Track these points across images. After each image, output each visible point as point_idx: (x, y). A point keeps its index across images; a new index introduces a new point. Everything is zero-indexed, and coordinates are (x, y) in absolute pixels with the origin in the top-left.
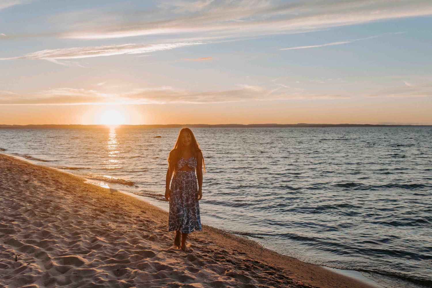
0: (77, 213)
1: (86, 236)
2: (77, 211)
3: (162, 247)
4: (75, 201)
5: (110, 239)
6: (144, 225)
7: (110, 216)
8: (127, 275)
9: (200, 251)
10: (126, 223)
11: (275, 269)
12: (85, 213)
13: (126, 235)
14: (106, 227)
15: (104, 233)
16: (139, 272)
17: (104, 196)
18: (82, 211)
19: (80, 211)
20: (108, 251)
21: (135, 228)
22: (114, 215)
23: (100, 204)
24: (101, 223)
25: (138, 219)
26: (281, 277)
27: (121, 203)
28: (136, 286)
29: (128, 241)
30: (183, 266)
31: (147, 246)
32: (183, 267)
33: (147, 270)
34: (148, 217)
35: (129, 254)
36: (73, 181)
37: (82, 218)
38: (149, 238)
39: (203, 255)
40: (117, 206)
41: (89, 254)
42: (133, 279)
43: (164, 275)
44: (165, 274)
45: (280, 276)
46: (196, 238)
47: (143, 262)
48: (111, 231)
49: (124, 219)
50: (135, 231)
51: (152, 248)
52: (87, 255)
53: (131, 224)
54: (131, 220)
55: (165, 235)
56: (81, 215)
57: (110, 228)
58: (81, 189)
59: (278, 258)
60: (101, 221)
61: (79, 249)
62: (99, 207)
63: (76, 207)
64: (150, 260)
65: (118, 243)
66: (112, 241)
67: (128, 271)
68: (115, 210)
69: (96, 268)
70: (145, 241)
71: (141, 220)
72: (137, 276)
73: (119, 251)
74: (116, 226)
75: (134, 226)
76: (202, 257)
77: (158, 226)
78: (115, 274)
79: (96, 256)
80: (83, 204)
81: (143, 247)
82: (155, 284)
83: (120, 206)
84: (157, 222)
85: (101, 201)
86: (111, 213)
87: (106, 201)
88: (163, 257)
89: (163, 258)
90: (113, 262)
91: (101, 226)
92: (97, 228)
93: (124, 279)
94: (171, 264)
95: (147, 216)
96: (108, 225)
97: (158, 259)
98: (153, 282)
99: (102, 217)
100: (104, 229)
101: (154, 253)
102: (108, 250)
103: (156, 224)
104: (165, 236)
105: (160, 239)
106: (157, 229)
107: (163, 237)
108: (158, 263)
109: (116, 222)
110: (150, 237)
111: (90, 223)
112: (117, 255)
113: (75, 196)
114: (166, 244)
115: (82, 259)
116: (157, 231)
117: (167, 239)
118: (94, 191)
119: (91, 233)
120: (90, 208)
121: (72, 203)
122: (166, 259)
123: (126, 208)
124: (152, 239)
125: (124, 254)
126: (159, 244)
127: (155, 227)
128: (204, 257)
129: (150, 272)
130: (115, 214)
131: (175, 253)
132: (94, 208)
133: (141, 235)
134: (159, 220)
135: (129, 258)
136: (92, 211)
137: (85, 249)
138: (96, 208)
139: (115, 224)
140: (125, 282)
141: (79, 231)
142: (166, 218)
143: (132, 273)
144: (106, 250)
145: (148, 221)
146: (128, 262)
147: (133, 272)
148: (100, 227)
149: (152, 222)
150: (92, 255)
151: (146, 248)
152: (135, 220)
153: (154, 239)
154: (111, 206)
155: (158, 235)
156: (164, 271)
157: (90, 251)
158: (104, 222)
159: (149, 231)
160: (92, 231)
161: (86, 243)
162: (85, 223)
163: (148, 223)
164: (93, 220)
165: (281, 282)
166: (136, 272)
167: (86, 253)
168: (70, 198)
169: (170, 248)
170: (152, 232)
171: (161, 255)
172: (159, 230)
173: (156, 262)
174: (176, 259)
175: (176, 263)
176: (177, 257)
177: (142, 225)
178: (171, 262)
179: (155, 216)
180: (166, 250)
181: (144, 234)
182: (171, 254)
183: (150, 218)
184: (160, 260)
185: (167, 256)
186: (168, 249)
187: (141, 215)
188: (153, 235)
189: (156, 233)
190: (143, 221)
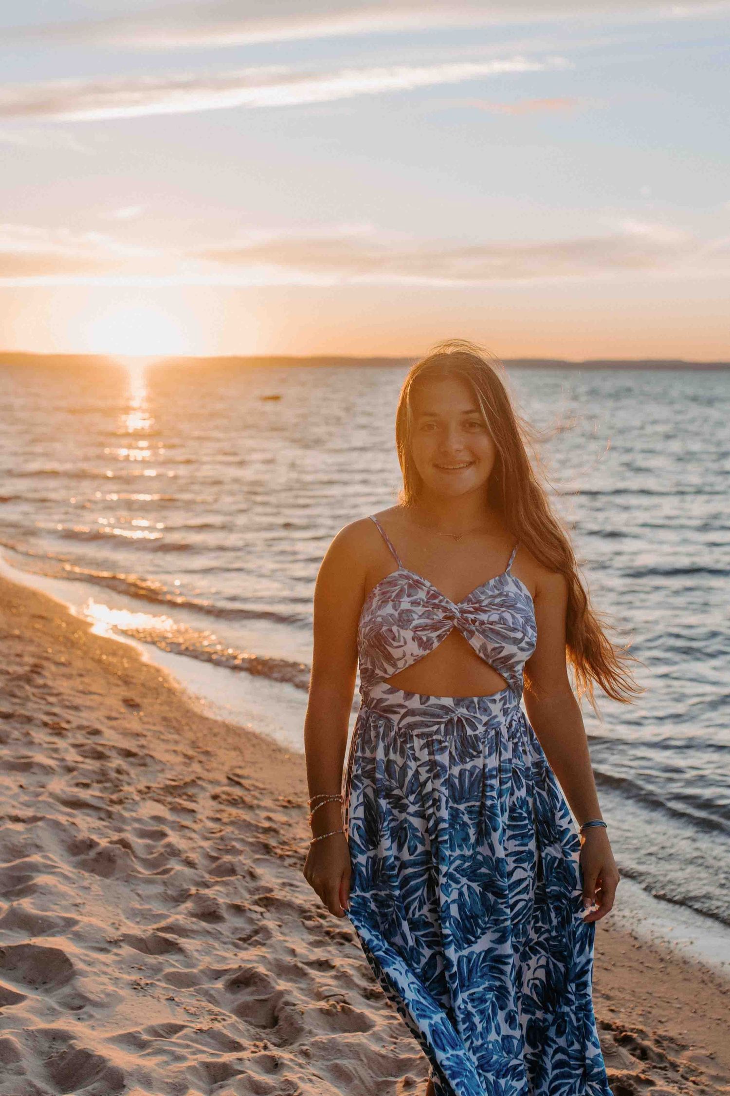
3: (133, 914)
6: (102, 777)
9: (310, 930)
10: (25, 767)
21: (56, 797)
25: (91, 740)
27: (57, 657)
30: (185, 1052)
31: (63, 907)
32: (185, 1064)
34: (140, 731)
38: (92, 854)
40: (35, 670)
49: (30, 744)
50: (42, 818)
51: (77, 922)
53: (48, 771)
54: (56, 750)
55: (173, 837)
64: (33, 1010)
68: (13, 696)
71: (100, 748)
75: (57, 785)
77: (162, 779)
81: (36, 916)
84: (165, 757)
88: (112, 988)
89: (108, 995)
95: (136, 727)
97: (80, 1004)
101: (71, 965)
103: (159, 768)
104: (169, 845)
105: (139, 860)
106: (150, 798)
107: (160, 846)
108: (65, 1037)
110: (98, 849)
114: (159, 889)
116: (149, 809)
117: (171, 864)
122: (121, 1000)
123: (70, 682)
124: (104, 863)
126: (123, 890)
127: (148, 788)
130: (6, 717)
131: (180, 950)
133: (63, 836)
134: (179, 748)
142: (215, 735)
145: (128, 754)
149: (145, 761)
151: (47, 926)
152: (75, 747)
153: (114, 862)
155: (143, 834)
159: (109, 816)
163: (126, 767)
169: (168, 916)
170: (121, 816)
171: (105, 969)
172: (159, 806)
173: (65, 1023)
174: (171, 999)
175: (163, 1025)
176: (180, 981)
177: (96, 777)
178: (137, 1024)
179: (175, 724)
180: (145, 931)
181: (79, 830)
182: (161, 958)
183: (148, 734)
184: (87, 1009)
185: (134, 977)
186: (155, 926)
187: (116, 719)
188: (116, 837)
189: (137, 825)
190: (108, 753)
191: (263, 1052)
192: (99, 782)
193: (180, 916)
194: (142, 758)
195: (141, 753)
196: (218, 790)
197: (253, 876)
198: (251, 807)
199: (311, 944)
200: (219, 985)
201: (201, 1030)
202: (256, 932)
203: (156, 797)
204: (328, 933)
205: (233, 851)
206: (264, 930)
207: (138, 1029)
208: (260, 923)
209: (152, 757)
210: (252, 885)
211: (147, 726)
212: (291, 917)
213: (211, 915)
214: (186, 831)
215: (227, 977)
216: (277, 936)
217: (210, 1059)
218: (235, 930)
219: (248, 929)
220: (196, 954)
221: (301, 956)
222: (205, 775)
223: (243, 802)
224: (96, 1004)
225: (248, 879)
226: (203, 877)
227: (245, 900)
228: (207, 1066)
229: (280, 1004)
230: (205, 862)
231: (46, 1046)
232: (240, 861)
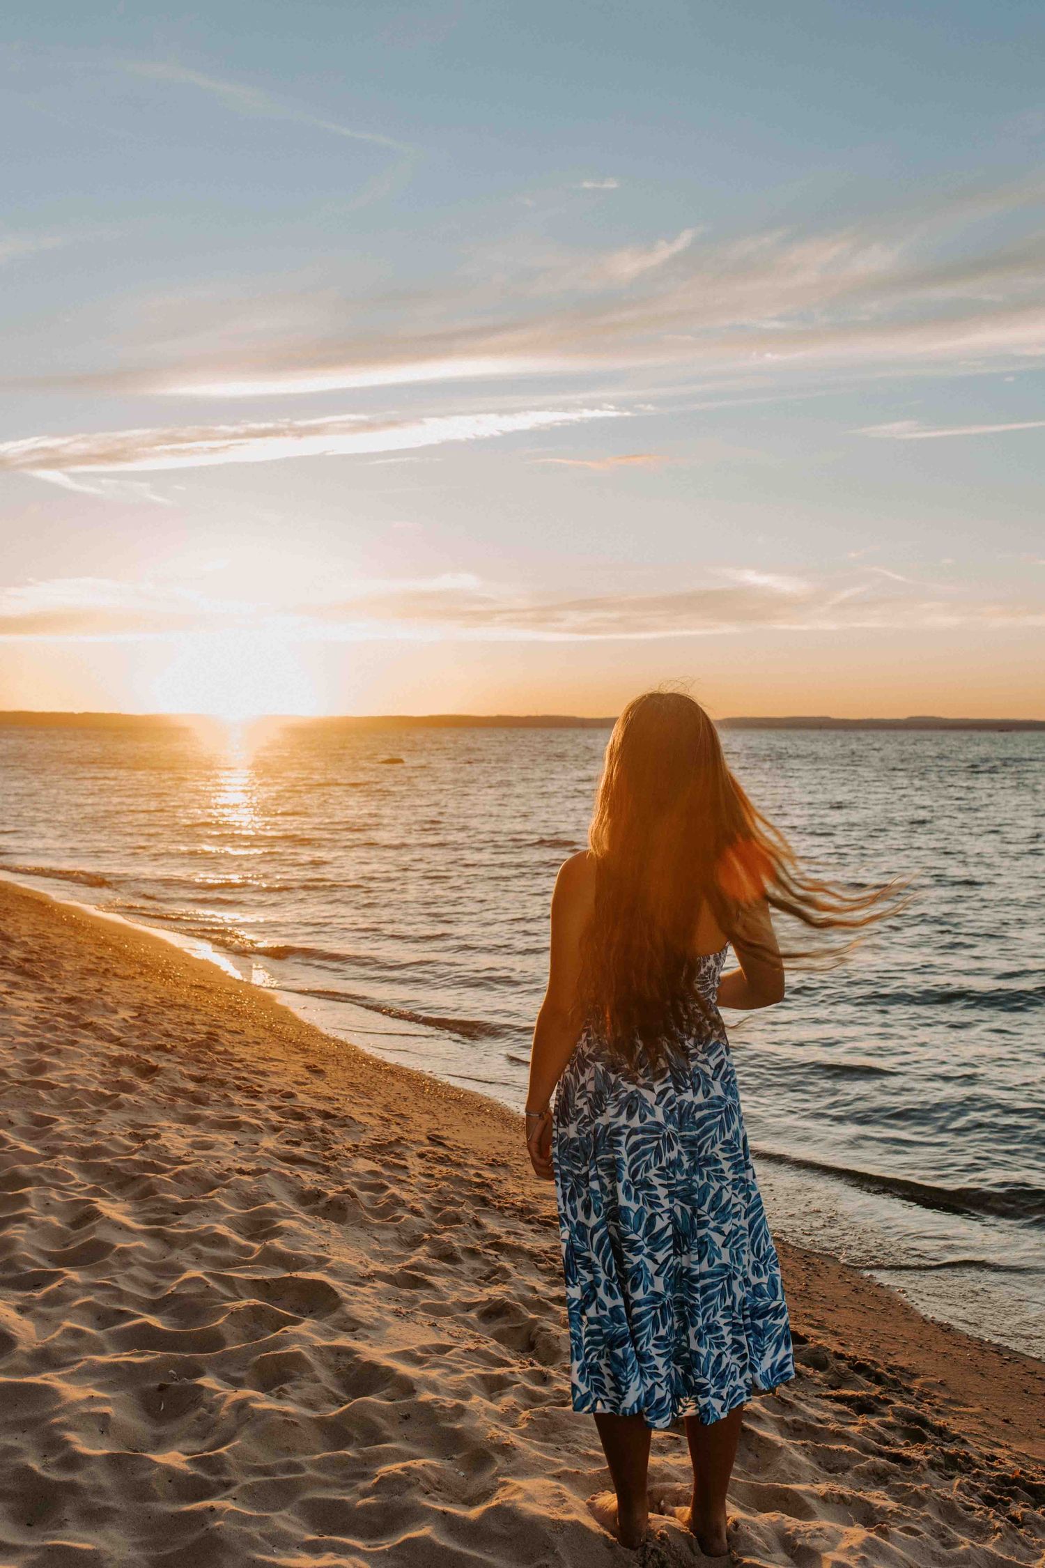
0: (40, 1078)
1: (54, 1194)
2: (41, 1068)
3: (376, 1255)
4: (45, 1022)
5: (154, 1210)
6: (310, 1135)
7: (178, 1092)
8: (198, 1419)
9: (543, 1272)
10: (235, 1125)
11: (878, 1379)
12: (70, 1079)
13: (225, 1191)
14: (146, 1148)
15: (134, 1178)
16: (253, 1410)
17: (167, 996)
18: (63, 1065)
19: (53, 1067)
20: (133, 1279)
21: (272, 1153)
22: (191, 1086)
23: (145, 1034)
24: (132, 1126)
25: (288, 1103)
26: (916, 1429)
27: (229, 1026)
28: (233, 1491)
29: (231, 1223)
30: (460, 1366)
31: (311, 1247)
32: (463, 1376)
33: (296, 1394)
34: (331, 1095)
35: (230, 1295)
36: (56, 930)
37: (53, 1102)
38: (322, 1203)
39: (552, 1300)
40: (212, 1037)
41: (48, 1294)
42: (222, 1450)
43: (375, 1424)
44: (380, 1421)
45: (909, 1422)
46: (523, 1201)
47: (277, 1344)
48: (164, 1171)
49: (231, 1105)
50: (268, 1171)
51: (328, 1260)
52: (38, 1295)
53: (257, 1130)
54: (257, 1111)
55: (394, 1189)
56: (52, 1087)
57: (162, 1153)
58: (83, 963)
59: (884, 1311)
60: (132, 1117)
61: (10, 1265)
62: (136, 1048)
63: (41, 1047)
64: (312, 1331)
65: (182, 1231)
66: (162, 1221)
67: (206, 1399)
68: (199, 1061)
69: (62, 1377)
70: (306, 1223)
71: (299, 1110)
72: (246, 1432)
73: (186, 1276)
74: (189, 1140)
75: (269, 1142)
76: (550, 1309)
77: (366, 1139)
78: (148, 1411)
79: (77, 1302)
80: (74, 1033)
81: (289, 1254)
82: (323, 1476)
83: (225, 1037)
84: (364, 1119)
85: (151, 1018)
86: (178, 1077)
87: (168, 1021)
88: (377, 1314)
89: (376, 1320)
90: (145, 1338)
91: (127, 1142)
92: (108, 1153)
93: (182, 1446)
94: (408, 1357)
95: (327, 1092)
96: (157, 1136)
97: (352, 1326)
98: (319, 1466)
99: (137, 1098)
100: (136, 1157)
101: (336, 1294)
102: (134, 1271)
103: (360, 1129)
104: (393, 1196)
105: (367, 1209)
106: (360, 1155)
107: (383, 1198)
108: (349, 1352)
109: (192, 1120)
110: (328, 1199)
111: (82, 1126)
112: (173, 1297)
113: (50, 995)
114: (393, 1235)
115: (14, 1316)
116: (362, 1165)
117: (399, 1213)
118: (130, 972)
119: (78, 1177)
120: (96, 1055)
121: (31, 1031)
122: (388, 1325)
123: (248, 1049)
124: (336, 1211)
125: (202, 1296)
126: (362, 1235)
127: (356, 1146)
128: (557, 1308)
129: (311, 1405)
130: (198, 1080)
131: (429, 1286)
132: (116, 1051)
133: (291, 1186)
134: (374, 1111)
135: (221, 1321)
136: (104, 1065)
137: (33, 1263)
138: (125, 1052)
139: (191, 1130)
140: (186, 1467)
141: (24, 1169)
142: (405, 1100)
143: (223, 1412)
144: (127, 1272)
145: (326, 1116)
146: (213, 1341)
147: (228, 1402)
148: (119, 1145)
149: (345, 1122)
150: (55, 1300)
151: (301, 1264)
152: (274, 1108)
153: (346, 1210)
154: (187, 1041)
155: (363, 1187)
156: (371, 1399)
157: (53, 1276)
158: (141, 1119)
159: (327, 1170)
160: (86, 1169)
161: (46, 1230)
162: (64, 1125)
163: (329, 1127)
164: (99, 1112)
165: (918, 1462)
166: (241, 1406)
167: (37, 1286)
168: (24, 1004)
169: (410, 1257)
170: (339, 1171)
171: (366, 1299)
172: (371, 1163)
173: (343, 1341)
174: (434, 1325)
175: (433, 1345)
176: (438, 1311)
177: (302, 1136)
178: (409, 1344)
179: (362, 1089)
180: (392, 1269)
181: (303, 1182)
182: (414, 1292)
183: (341, 1098)
184: (361, 1330)
185: (394, 1306)
186: (401, 1265)
187: (305, 1084)
188: (341, 1189)
189: (354, 1179)
190: (309, 1115)
191: (530, 1368)
192: (309, 1140)
193: (420, 1255)
194: (342, 1119)
195: (340, 1114)
196: (423, 1149)
197: (479, 1225)
198: (459, 1165)
199: (546, 1283)
200: (473, 1315)
201: (470, 1350)
202: (494, 1273)
203: (366, 1155)
205: (452, 1202)
206: (503, 1270)
207: (413, 1347)
208: (497, 1265)
209: (351, 1118)
210: (478, 1232)
211: (336, 1091)
212: (523, 1260)
213: (449, 1256)
214: (404, 1184)
215: (479, 1308)
216: (515, 1276)
217: (484, 1372)
218: (474, 1271)
219: (487, 1270)
220: (445, 1290)
221: (542, 1292)
222: (406, 1135)
223: (450, 1160)
224: (369, 1327)
225: (474, 1227)
226: (431, 1225)
227: (477, 1245)
228: (483, 1377)
229: (536, 1330)
230: (430, 1213)
231: (332, 1360)
232: (463, 1211)
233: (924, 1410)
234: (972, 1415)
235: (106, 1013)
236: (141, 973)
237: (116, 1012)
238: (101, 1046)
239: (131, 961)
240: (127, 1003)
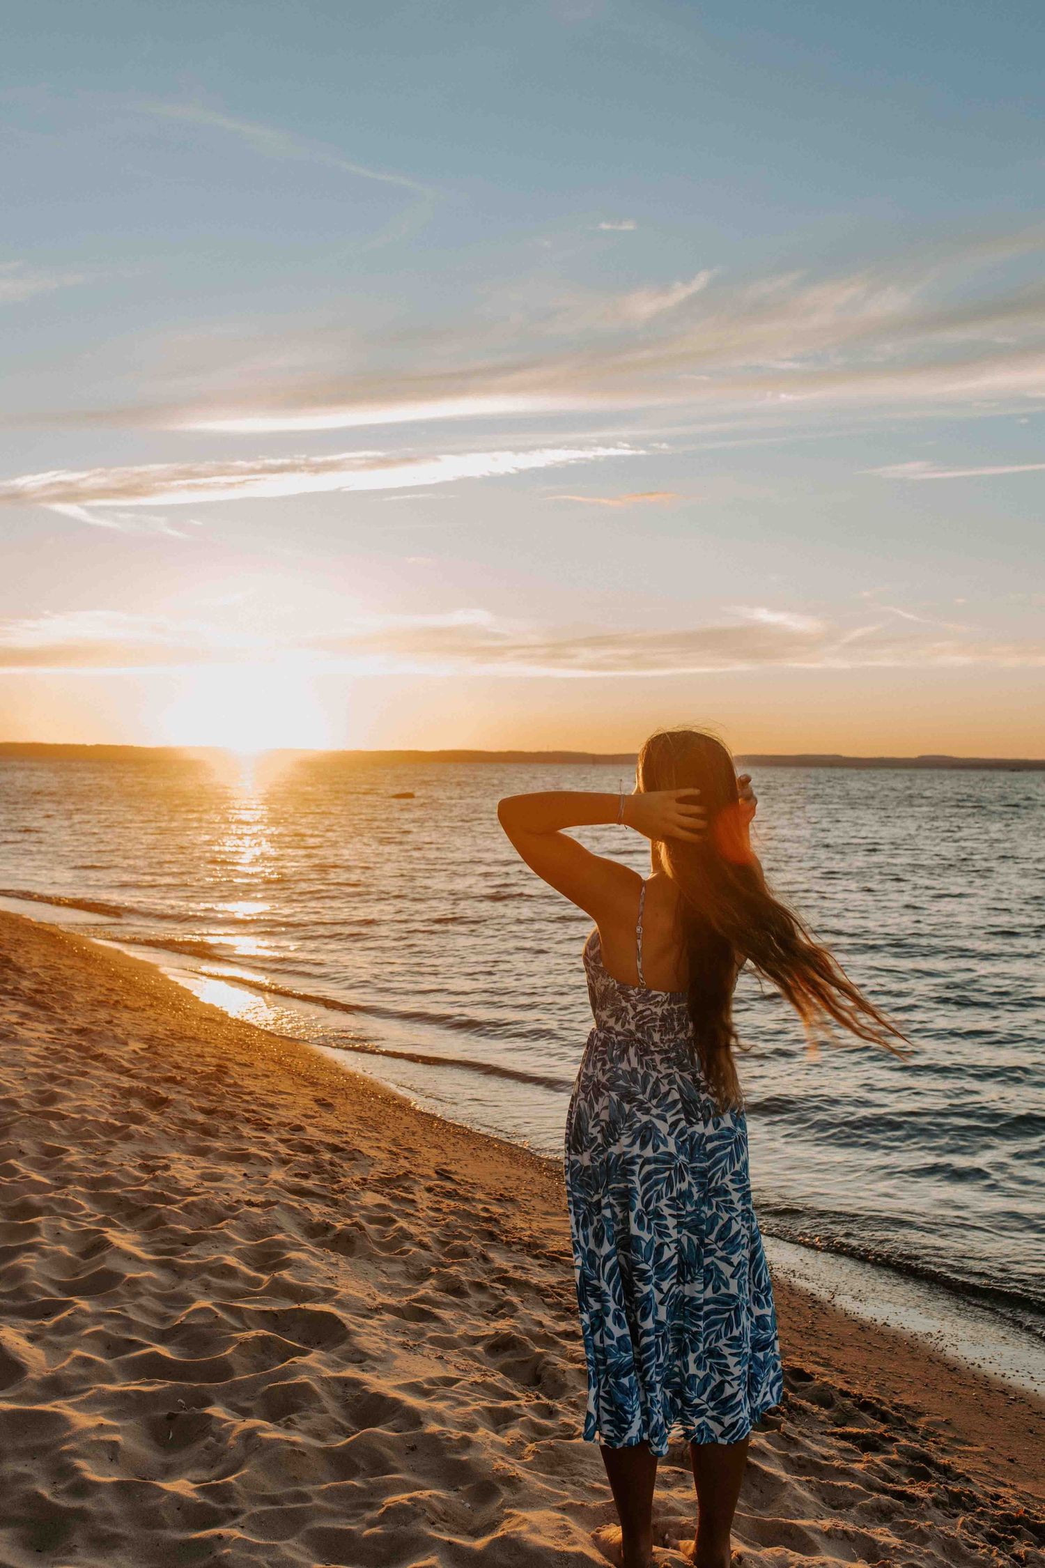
0: (51, 1109)
1: (64, 1224)
2: (52, 1098)
3: (383, 1288)
4: (55, 1052)
5: (163, 1241)
6: (318, 1168)
7: (188, 1124)
8: (207, 1448)
9: (550, 1306)
10: (242, 1157)
11: (884, 1417)
12: (80, 1109)
13: (234, 1222)
14: (156, 1179)
15: (143, 1209)
16: (261, 1439)
17: (177, 1028)
18: (74, 1096)
19: (65, 1098)
20: (142, 1308)
21: (280, 1185)
22: (201, 1118)
23: (155, 1066)
24: (142, 1157)
25: (297, 1136)
26: (920, 1467)
27: (239, 1059)
28: (240, 1519)
29: (241, 1255)
30: (467, 1399)
31: (319, 1279)
32: (470, 1408)
33: (304, 1424)
34: (340, 1128)
35: (237, 1325)
36: (68, 962)
37: (64, 1133)
38: (330, 1236)
39: (559, 1334)
40: (222, 1070)
41: (58, 1323)
42: (230, 1479)
43: (381, 1454)
44: (388, 1452)
45: (913, 1459)
46: (531, 1236)
47: (285, 1374)
48: (173, 1202)
49: (240, 1137)
50: (276, 1203)
51: (336, 1292)
52: (49, 1323)
53: (266, 1162)
54: (266, 1144)
55: (402, 1223)
56: (63, 1117)
57: (172, 1184)
58: (93, 994)
59: (890, 1350)
60: (142, 1148)
61: (20, 1293)
62: (147, 1080)
63: (52, 1078)
64: (320, 1362)
65: (192, 1262)
66: (172, 1252)
67: (215, 1428)
68: (209, 1093)
69: (73, 1405)
70: (313, 1254)
71: (308, 1143)
72: (254, 1461)
73: (195, 1306)
74: (198, 1172)
75: (277, 1174)
76: (556, 1343)
77: (375, 1172)
78: (157, 1440)
79: (87, 1331)
80: (85, 1064)
81: (297, 1286)
82: (330, 1506)
83: (235, 1070)
84: (372, 1153)
85: (160, 1050)
86: (187, 1109)
87: (178, 1053)
88: (384, 1347)
89: (384, 1352)
90: (154, 1368)
91: (137, 1173)
92: (119, 1184)
93: (190, 1474)
94: (415, 1389)
95: (336, 1125)
96: (166, 1168)
97: (360, 1358)
99: (147, 1129)
100: (146, 1188)
101: (343, 1324)
102: (143, 1301)
103: (369, 1162)
104: (401, 1229)
105: (375, 1242)
106: (368, 1189)
107: (391, 1231)
108: (358, 1383)
109: (202, 1152)
110: (336, 1231)
111: (92, 1157)
112: (182, 1327)
113: (60, 1026)
114: (401, 1268)
115: (25, 1345)
116: (370, 1199)
117: (407, 1246)
118: (141, 1004)
119: (88, 1207)
120: (107, 1086)
121: (42, 1062)
122: (395, 1357)
123: (258, 1082)
124: (344, 1244)
125: (210, 1326)
126: (370, 1268)
127: (364, 1179)
128: (563, 1342)
129: (318, 1435)
130: (208, 1112)
131: (437, 1319)
132: (126, 1082)
133: (299, 1219)
134: (382, 1145)
135: (229, 1351)
136: (115, 1097)
137: (44, 1293)
138: (135, 1083)
139: (200, 1162)
140: (194, 1495)
141: (35, 1198)
142: (414, 1134)
143: (231, 1442)
144: (136, 1301)
145: (335, 1149)
146: (222, 1371)
147: (236, 1432)
148: (128, 1175)
149: (354, 1156)
150: (66, 1328)
151: (308, 1295)
152: (283, 1141)
153: (353, 1243)
154: (196, 1073)
155: (371, 1220)
156: (377, 1430)
157: (64, 1305)
158: (151, 1150)
159: (335, 1203)
160: (95, 1199)
161: (57, 1259)
162: (75, 1155)
163: (337, 1160)
164: (110, 1143)
165: (922, 1500)
166: (249, 1435)
167: (48, 1315)
168: (36, 1035)
169: (417, 1290)
170: (347, 1204)
171: (374, 1331)
172: (379, 1196)
173: (351, 1372)
175: (439, 1378)
176: (445, 1344)
177: (310, 1169)
178: (416, 1376)
179: (371, 1122)
180: (400, 1301)
181: (312, 1215)
182: (421, 1325)
183: (349, 1131)
184: (368, 1362)
185: (400, 1339)
186: (408, 1298)
187: (314, 1117)
188: (349, 1222)
189: (363, 1212)
190: (317, 1148)
191: (536, 1401)
192: (318, 1173)
193: (427, 1289)
194: (350, 1152)
195: (350, 1148)
196: (431, 1183)
197: (485, 1259)
198: (467, 1200)
199: (553, 1317)
200: (480, 1348)
201: (476, 1382)
202: (501, 1307)
203: (374, 1188)
204: (568, 1309)
205: (460, 1236)
206: (509, 1304)
207: (420, 1380)
208: (505, 1299)
209: (359, 1151)
210: (486, 1267)
211: (344, 1124)
212: (530, 1294)
213: (456, 1290)
214: (413, 1219)
215: (486, 1342)
216: (523, 1310)
217: (490, 1405)
218: (481, 1305)
219: (494, 1303)
220: (452, 1323)
221: (548, 1327)
222: (414, 1169)
223: (458, 1194)
224: (376, 1359)
225: (481, 1261)
226: (439, 1258)
227: (484, 1279)
228: (490, 1410)
229: (542, 1364)
230: (438, 1247)
231: (339, 1391)
232: (471, 1245)
233: (930, 1448)
234: (977, 1454)
235: (117, 1045)
236: (151, 1005)
237: (126, 1044)
238: (111, 1077)
239: (141, 994)
240: (137, 1035)
